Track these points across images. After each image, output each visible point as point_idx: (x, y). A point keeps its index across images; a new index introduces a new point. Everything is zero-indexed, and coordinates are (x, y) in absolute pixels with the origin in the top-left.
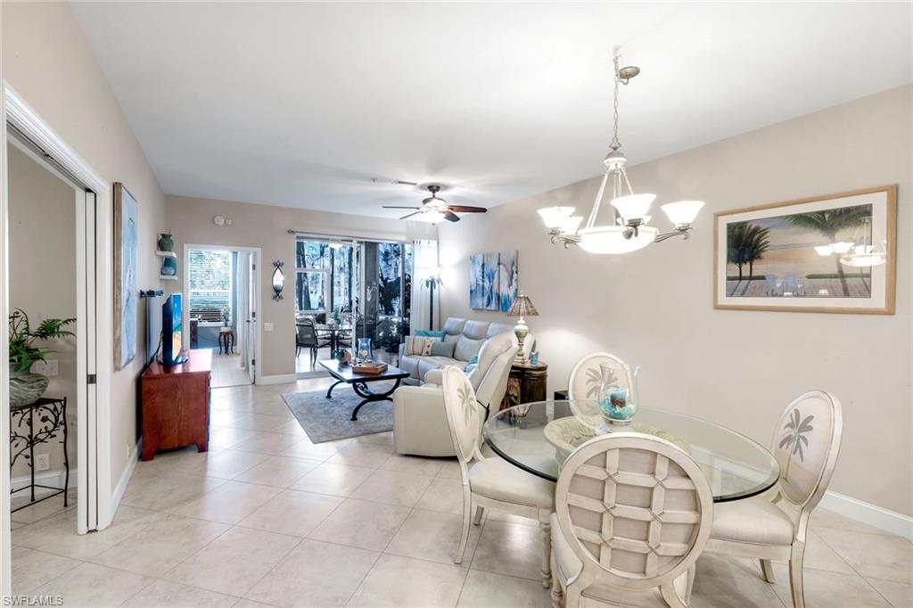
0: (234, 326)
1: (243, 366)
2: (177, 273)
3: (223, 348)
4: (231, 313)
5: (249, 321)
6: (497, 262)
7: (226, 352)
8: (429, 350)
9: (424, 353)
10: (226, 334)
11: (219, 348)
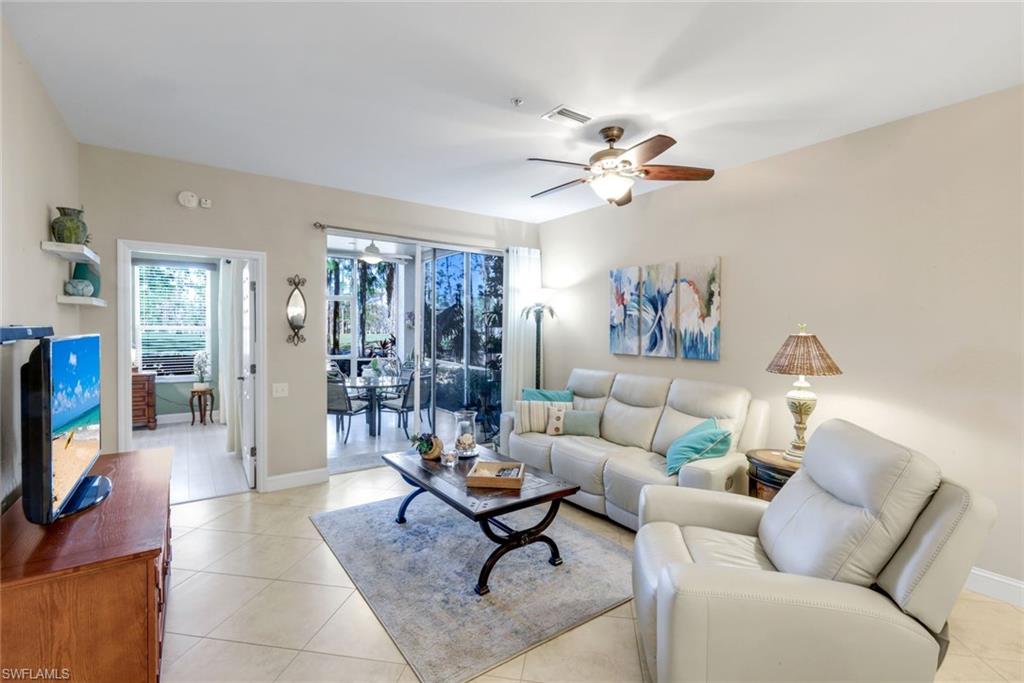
0: (215, 381)
1: (231, 449)
2: (102, 293)
3: (197, 414)
4: (209, 361)
5: (242, 378)
6: (673, 277)
7: (202, 420)
8: (560, 424)
9: (551, 430)
10: (201, 394)
11: (190, 414)
